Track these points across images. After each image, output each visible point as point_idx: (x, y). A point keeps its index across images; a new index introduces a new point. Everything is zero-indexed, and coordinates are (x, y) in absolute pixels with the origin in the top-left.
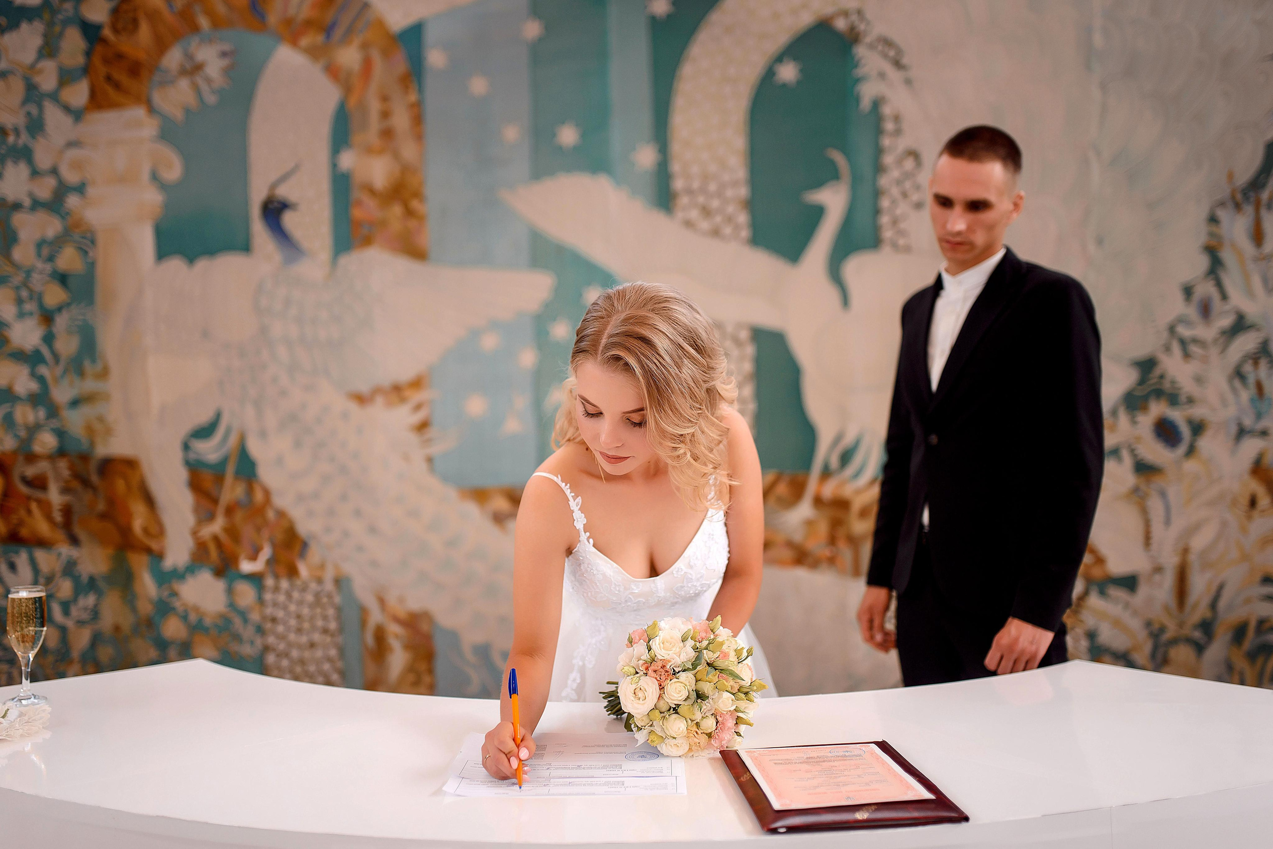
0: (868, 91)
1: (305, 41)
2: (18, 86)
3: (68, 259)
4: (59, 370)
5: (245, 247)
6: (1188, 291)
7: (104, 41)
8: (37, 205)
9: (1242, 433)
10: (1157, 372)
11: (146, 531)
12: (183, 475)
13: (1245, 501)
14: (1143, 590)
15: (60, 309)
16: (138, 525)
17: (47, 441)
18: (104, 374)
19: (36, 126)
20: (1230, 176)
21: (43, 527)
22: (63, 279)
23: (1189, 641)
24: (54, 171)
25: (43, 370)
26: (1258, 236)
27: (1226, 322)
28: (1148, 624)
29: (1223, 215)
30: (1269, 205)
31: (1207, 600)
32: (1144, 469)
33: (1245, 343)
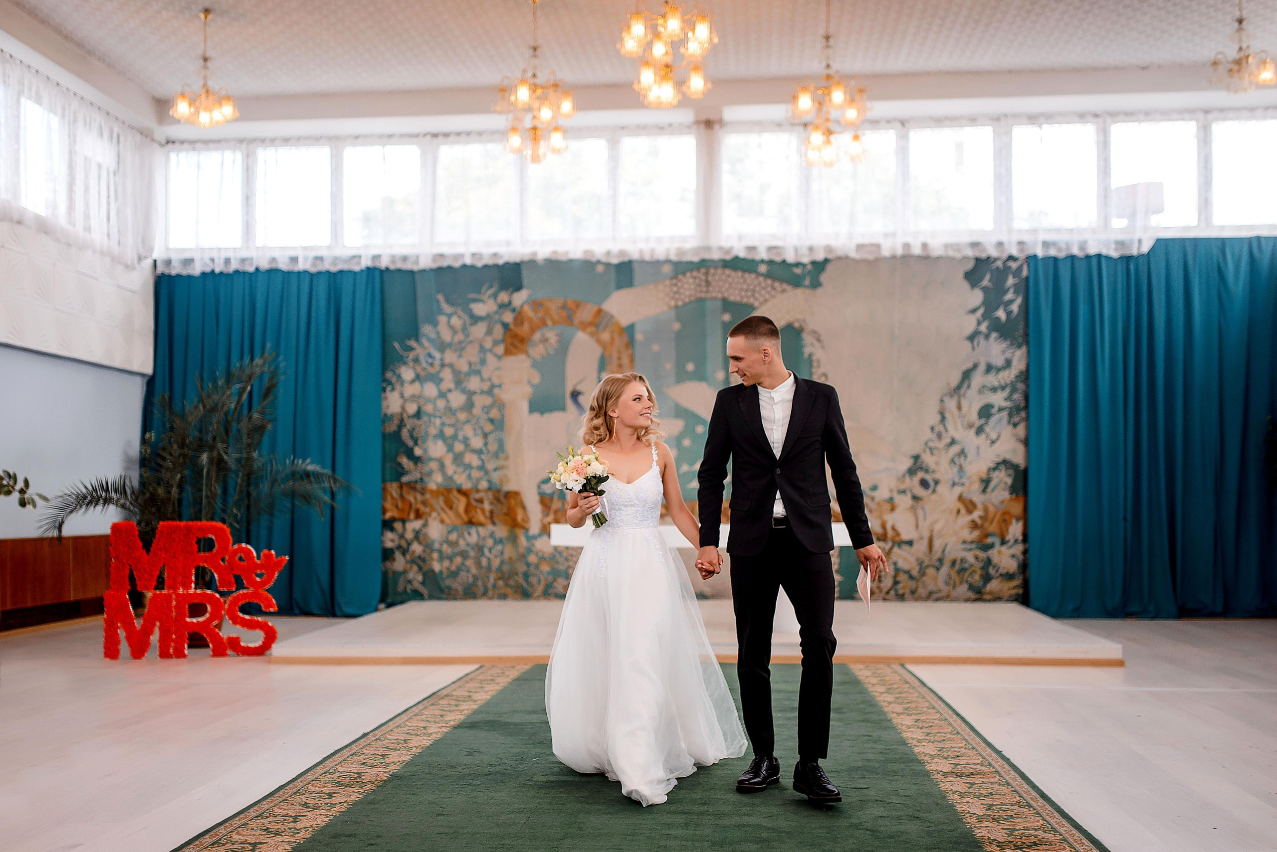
0: (807, 351)
1: (588, 330)
2: (476, 347)
3: (494, 413)
4: (489, 457)
5: (563, 409)
6: (932, 429)
7: (510, 330)
8: (482, 392)
9: (954, 484)
10: (920, 460)
11: (523, 520)
12: (537, 498)
13: (955, 511)
14: (915, 546)
15: (490, 433)
16: (519, 518)
17: (484, 485)
18: (507, 458)
19: (483, 362)
20: (949, 384)
21: (481, 518)
22: (492, 421)
23: (934, 566)
24: (490, 379)
25: (483, 457)
26: (959, 407)
27: (947, 441)
28: (918, 559)
29: (946, 399)
30: (964, 396)
31: (940, 550)
32: (915, 498)
33: (955, 449)
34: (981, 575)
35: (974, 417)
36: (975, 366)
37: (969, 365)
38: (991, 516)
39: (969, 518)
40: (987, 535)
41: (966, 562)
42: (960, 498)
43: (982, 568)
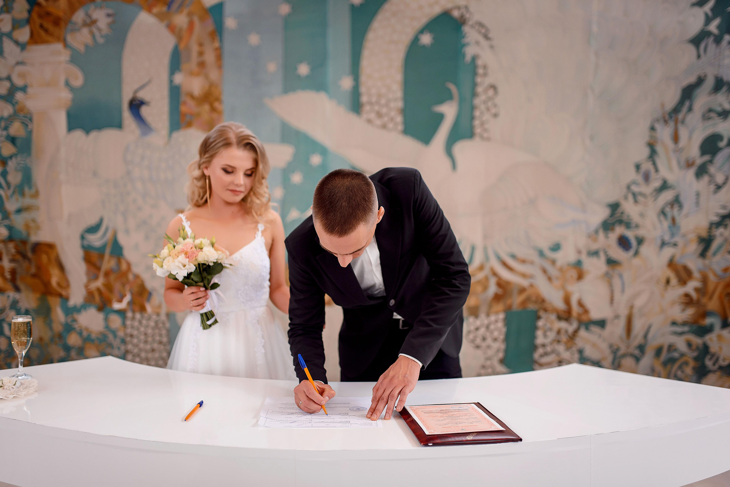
0: (470, 51)
1: (155, 10)
3: (16, 129)
4: (10, 192)
5: (119, 126)
6: (638, 167)
7: (39, 4)
9: (663, 244)
10: (620, 210)
11: (59, 284)
12: (80, 253)
13: (663, 281)
14: (609, 328)
15: (11, 157)
16: (54, 281)
17: (2, 232)
18: (36, 195)
20: (663, 106)
22: (13, 140)
23: (632, 355)
24: (9, 78)
25: (1, 192)
26: (676, 138)
27: (657, 184)
28: (611, 346)
29: (658, 126)
30: (683, 122)
31: (642, 334)
32: (611, 262)
33: (667, 196)
34: (694, 368)
35: (694, 151)
36: (700, 81)
37: (692, 79)
38: (711, 287)
39: (681, 290)
40: (705, 314)
41: (676, 350)
42: (671, 264)
43: (696, 359)
